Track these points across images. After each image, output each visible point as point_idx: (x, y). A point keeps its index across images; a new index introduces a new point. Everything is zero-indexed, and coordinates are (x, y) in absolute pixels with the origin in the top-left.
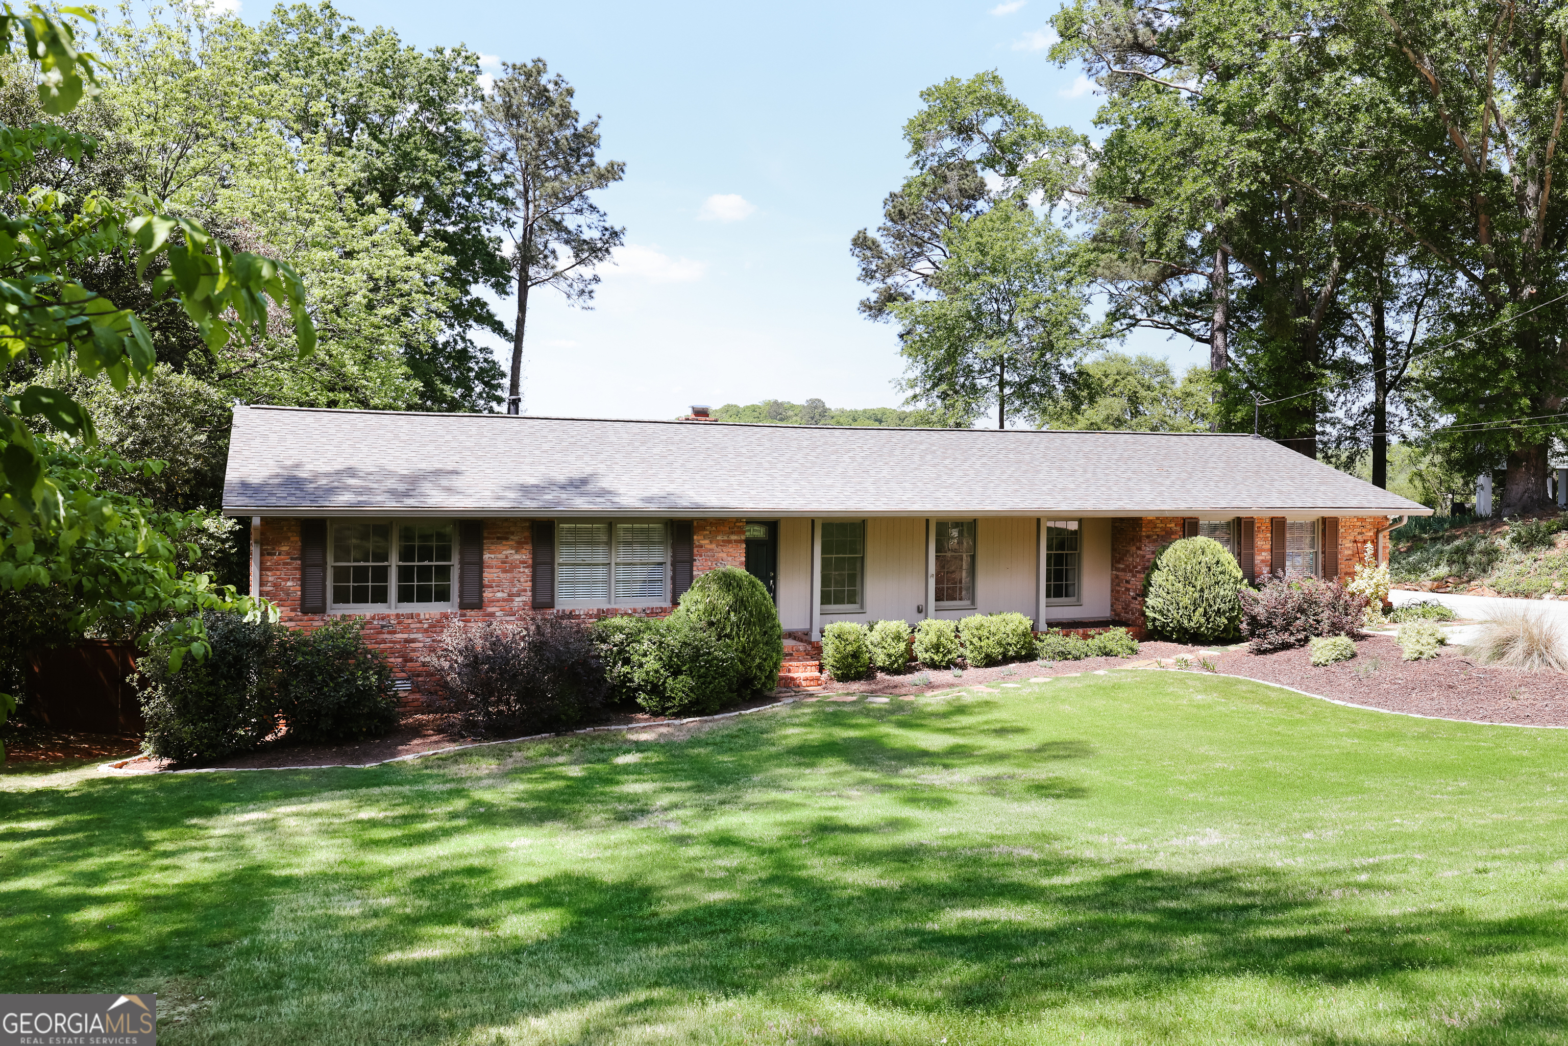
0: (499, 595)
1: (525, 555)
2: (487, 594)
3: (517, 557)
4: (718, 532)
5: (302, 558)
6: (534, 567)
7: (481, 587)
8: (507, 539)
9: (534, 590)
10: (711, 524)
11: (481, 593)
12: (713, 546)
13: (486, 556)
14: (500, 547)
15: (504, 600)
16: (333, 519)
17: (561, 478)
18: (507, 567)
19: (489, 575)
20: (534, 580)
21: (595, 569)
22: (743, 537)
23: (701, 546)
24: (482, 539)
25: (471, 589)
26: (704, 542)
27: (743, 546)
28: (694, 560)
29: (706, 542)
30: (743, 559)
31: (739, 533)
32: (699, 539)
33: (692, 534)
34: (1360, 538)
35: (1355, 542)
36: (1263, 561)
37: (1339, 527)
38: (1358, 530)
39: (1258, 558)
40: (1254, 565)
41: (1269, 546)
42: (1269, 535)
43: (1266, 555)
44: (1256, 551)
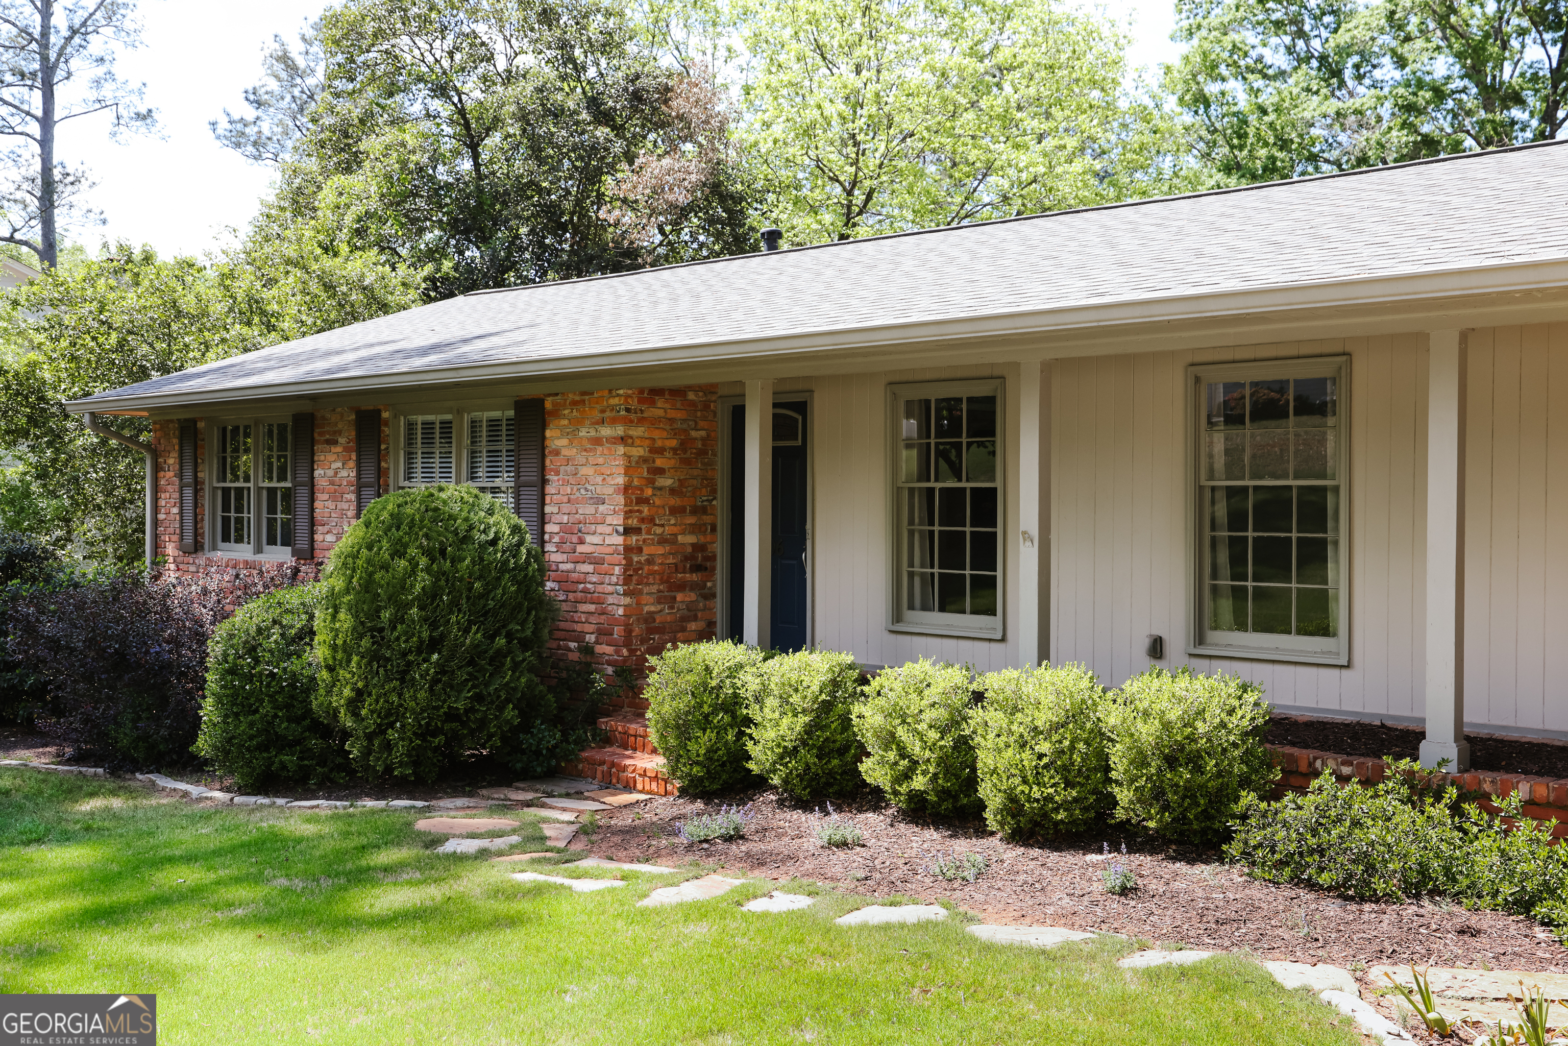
0: (329, 538)
1: (352, 473)
2: (319, 537)
3: (344, 473)
4: (581, 421)
5: (181, 474)
6: (360, 490)
10: (573, 404)
12: (575, 452)
13: (317, 473)
14: (329, 457)
18: (336, 492)
22: (620, 431)
23: (557, 453)
24: (313, 443)
25: (302, 526)
26: (561, 443)
27: (621, 450)
28: (544, 482)
29: (564, 442)
30: (620, 480)
31: (614, 421)
32: (555, 438)
33: (544, 427)
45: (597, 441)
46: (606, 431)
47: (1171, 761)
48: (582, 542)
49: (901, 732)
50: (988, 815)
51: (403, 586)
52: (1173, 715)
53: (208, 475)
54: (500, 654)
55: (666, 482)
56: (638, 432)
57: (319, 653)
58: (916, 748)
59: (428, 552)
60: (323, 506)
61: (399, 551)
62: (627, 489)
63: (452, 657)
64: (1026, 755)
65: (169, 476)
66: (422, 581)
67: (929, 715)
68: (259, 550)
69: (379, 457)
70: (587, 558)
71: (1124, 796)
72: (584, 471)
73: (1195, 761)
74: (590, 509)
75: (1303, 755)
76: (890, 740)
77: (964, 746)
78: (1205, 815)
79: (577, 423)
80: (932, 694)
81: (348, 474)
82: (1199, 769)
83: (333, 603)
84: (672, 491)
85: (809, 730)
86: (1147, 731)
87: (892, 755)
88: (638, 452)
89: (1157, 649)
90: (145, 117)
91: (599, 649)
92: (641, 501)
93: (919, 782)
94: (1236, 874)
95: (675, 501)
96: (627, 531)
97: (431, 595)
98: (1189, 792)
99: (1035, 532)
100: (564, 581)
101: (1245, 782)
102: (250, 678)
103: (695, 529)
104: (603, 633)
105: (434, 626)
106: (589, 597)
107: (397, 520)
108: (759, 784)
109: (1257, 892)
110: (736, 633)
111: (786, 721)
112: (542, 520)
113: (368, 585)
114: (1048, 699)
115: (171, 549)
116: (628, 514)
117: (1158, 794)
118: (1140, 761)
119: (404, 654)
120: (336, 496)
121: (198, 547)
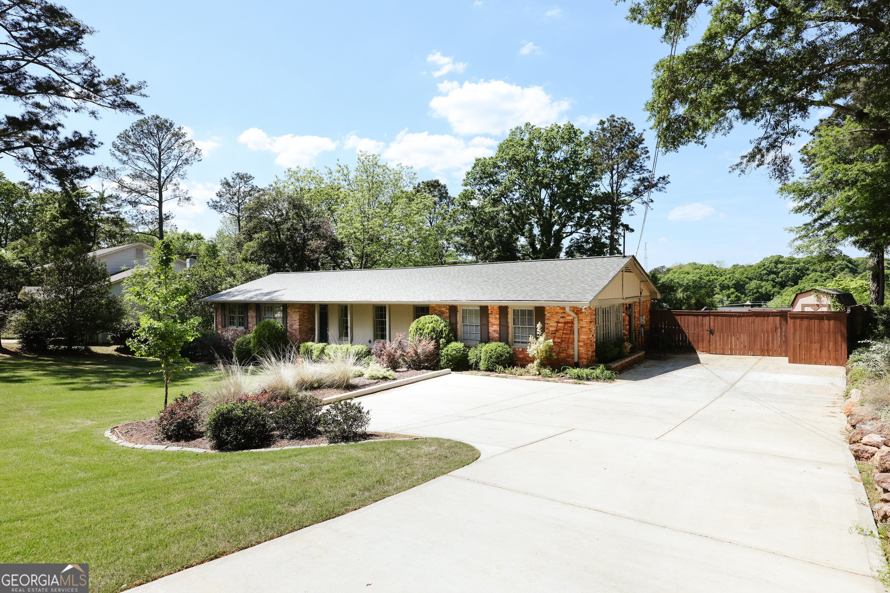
0: (251, 325)
2: (249, 325)
5: (222, 313)
6: (257, 317)
7: (248, 323)
8: (252, 309)
10: (291, 306)
13: (249, 314)
15: (252, 327)
16: (225, 303)
20: (257, 321)
22: (298, 310)
24: (248, 309)
25: (246, 323)
26: (290, 313)
27: (299, 313)
28: (287, 317)
33: (287, 309)
34: (562, 320)
35: (558, 322)
36: (495, 331)
37: (546, 313)
38: (561, 315)
39: (491, 329)
40: (489, 333)
41: (498, 322)
42: (498, 316)
43: (496, 328)
44: (490, 325)
46: (296, 310)
48: (293, 327)
51: (265, 335)
53: (227, 313)
55: (306, 317)
56: (301, 310)
57: (252, 345)
59: (268, 331)
60: (250, 320)
61: (264, 330)
62: (299, 319)
65: (219, 313)
66: (267, 334)
68: (238, 327)
69: (260, 312)
70: (293, 330)
72: (293, 316)
74: (294, 322)
79: (292, 308)
81: (254, 314)
83: (254, 337)
84: (307, 319)
88: (301, 313)
89: (370, 342)
90: (188, 199)
92: (301, 321)
97: (268, 336)
100: (290, 333)
102: (241, 349)
103: (311, 324)
104: (296, 341)
105: (269, 341)
106: (294, 335)
107: (263, 325)
110: (313, 341)
112: (287, 323)
113: (259, 335)
115: (219, 327)
116: (299, 323)
120: (252, 318)
121: (225, 327)
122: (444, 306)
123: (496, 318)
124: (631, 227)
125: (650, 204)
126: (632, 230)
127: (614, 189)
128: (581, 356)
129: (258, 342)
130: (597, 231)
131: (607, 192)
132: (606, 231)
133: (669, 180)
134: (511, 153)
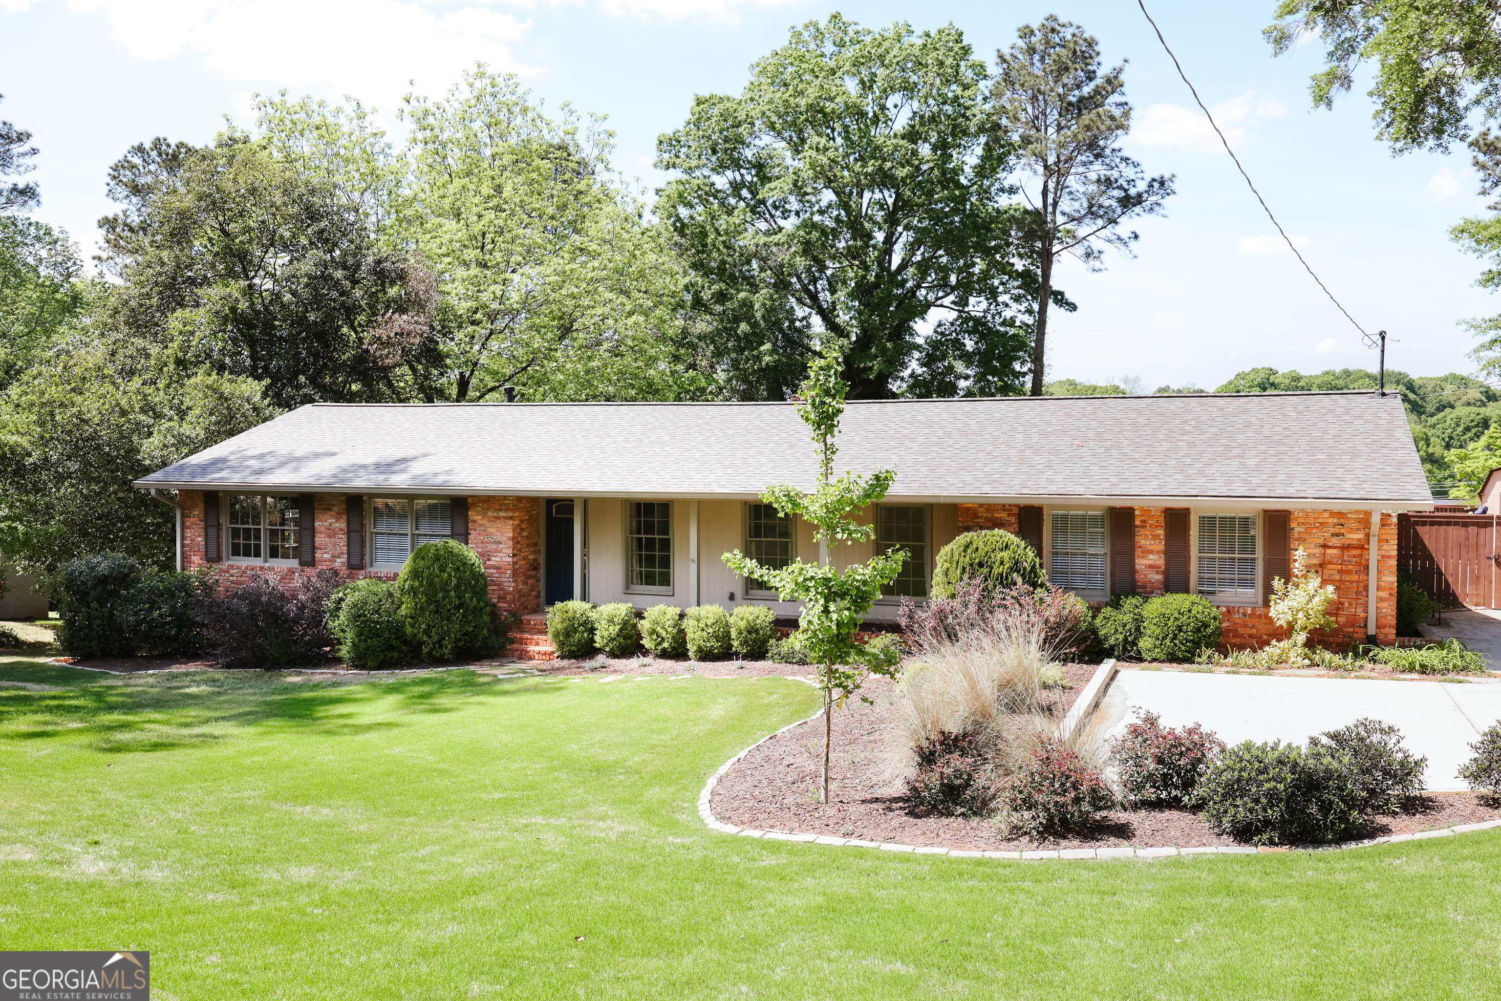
0: (326, 556)
1: (343, 525)
2: (318, 555)
3: (337, 525)
4: (488, 509)
5: (206, 520)
6: (349, 533)
7: (314, 548)
8: (330, 510)
9: (349, 554)
10: (484, 501)
11: (314, 553)
12: (485, 522)
13: (316, 524)
14: (326, 516)
15: (329, 561)
16: (224, 492)
17: (370, 460)
18: (331, 533)
19: (320, 539)
20: (349, 546)
21: (392, 537)
22: (510, 514)
23: (475, 521)
24: (314, 509)
25: (306, 549)
26: (477, 517)
27: (511, 522)
28: (469, 534)
29: (479, 517)
30: (511, 535)
31: (506, 510)
32: (473, 515)
33: (467, 510)
34: (1335, 541)
35: (1325, 546)
36: (1151, 567)
37: (1293, 525)
38: (1332, 530)
39: (1141, 563)
40: (1134, 571)
41: (1161, 546)
42: (1161, 532)
43: (1157, 560)
44: (1138, 552)
45: (498, 518)
46: (502, 514)
47: (749, 632)
48: (489, 560)
49: (659, 629)
50: (690, 654)
52: (751, 618)
54: (482, 609)
55: (525, 534)
56: (516, 514)
58: (664, 634)
59: (454, 570)
60: (322, 540)
62: (513, 538)
63: (466, 611)
64: (705, 633)
65: (194, 520)
66: (454, 581)
67: (668, 623)
68: (266, 561)
70: (495, 567)
71: (735, 643)
72: (489, 530)
73: (757, 631)
74: (494, 546)
75: (785, 629)
76: (653, 632)
77: (682, 632)
78: (759, 647)
80: (668, 616)
81: (340, 525)
82: (758, 634)
84: (527, 537)
85: (621, 630)
86: (743, 624)
87: (655, 637)
88: (516, 522)
89: (732, 597)
91: (500, 605)
92: (518, 542)
93: (666, 645)
94: (770, 662)
95: (528, 542)
96: (514, 555)
97: (458, 586)
98: (754, 641)
99: (696, 559)
101: (771, 637)
102: (378, 623)
103: (534, 552)
104: (501, 598)
105: (460, 599)
108: (599, 651)
109: (776, 665)
111: (611, 628)
114: (711, 615)
115: (196, 560)
116: (514, 549)
117: (746, 642)
118: (740, 633)
119: (449, 610)
120: (331, 536)
121: (218, 559)
122: (1004, 507)
123: (1155, 537)
124: (1070, 296)
125: (1133, 244)
126: (1073, 307)
127: (1050, 200)
128: (1383, 621)
129: (429, 602)
130: (984, 305)
131: (1029, 207)
132: (1007, 305)
133: (1174, 186)
134: (812, 93)
